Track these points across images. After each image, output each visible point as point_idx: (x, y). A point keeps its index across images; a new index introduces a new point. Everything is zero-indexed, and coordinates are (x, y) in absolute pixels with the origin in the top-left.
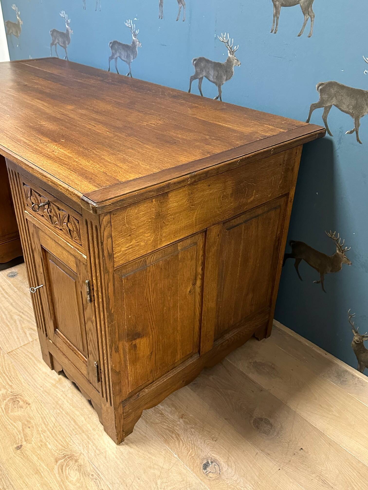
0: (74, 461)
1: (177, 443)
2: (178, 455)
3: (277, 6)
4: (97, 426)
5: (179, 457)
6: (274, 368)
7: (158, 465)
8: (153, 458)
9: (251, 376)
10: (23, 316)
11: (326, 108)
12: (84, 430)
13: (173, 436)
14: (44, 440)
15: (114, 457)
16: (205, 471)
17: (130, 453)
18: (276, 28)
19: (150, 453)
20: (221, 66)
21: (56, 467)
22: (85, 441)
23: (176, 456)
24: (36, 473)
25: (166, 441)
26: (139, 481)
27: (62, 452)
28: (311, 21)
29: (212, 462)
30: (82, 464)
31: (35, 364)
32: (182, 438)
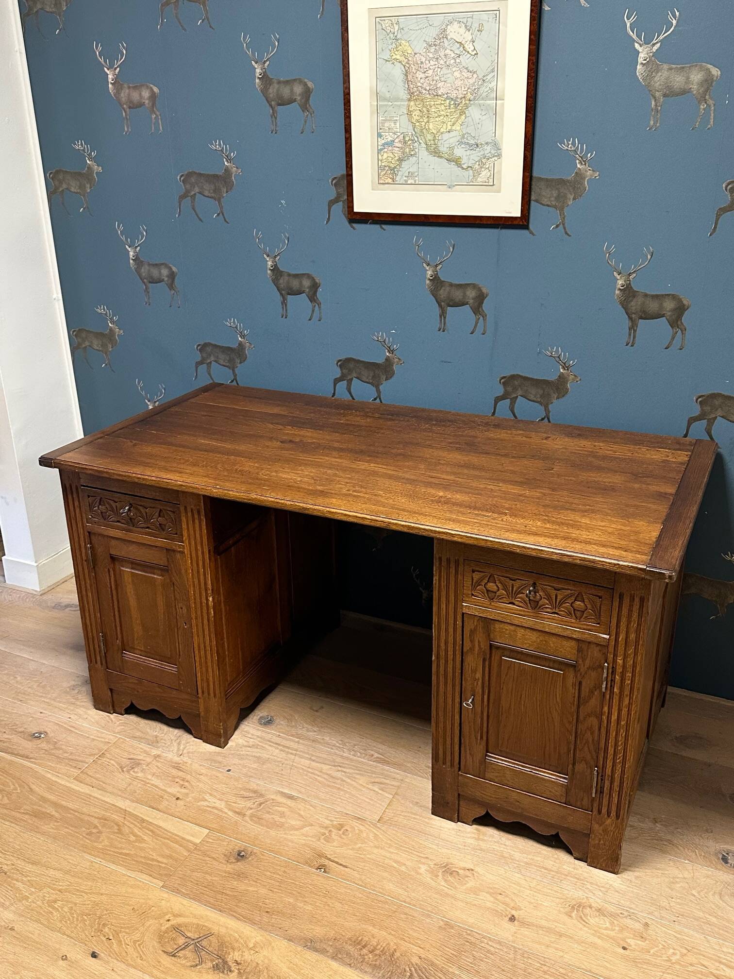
0: (589, 909)
1: (676, 849)
2: (688, 860)
3: (633, 319)
4: (574, 864)
5: (691, 861)
6: (701, 738)
7: (678, 878)
8: (666, 872)
9: (684, 754)
10: (345, 770)
11: (709, 420)
12: (566, 873)
13: (665, 843)
14: (533, 901)
15: (626, 887)
16: (729, 865)
17: (637, 877)
18: (633, 341)
19: (659, 869)
20: (549, 383)
21: (575, 922)
22: (578, 884)
23: (686, 862)
24: (561, 936)
25: (663, 852)
26: (673, 900)
27: (566, 905)
28: (683, 334)
29: (727, 854)
30: (600, 907)
31: (428, 823)
32: (675, 842)
